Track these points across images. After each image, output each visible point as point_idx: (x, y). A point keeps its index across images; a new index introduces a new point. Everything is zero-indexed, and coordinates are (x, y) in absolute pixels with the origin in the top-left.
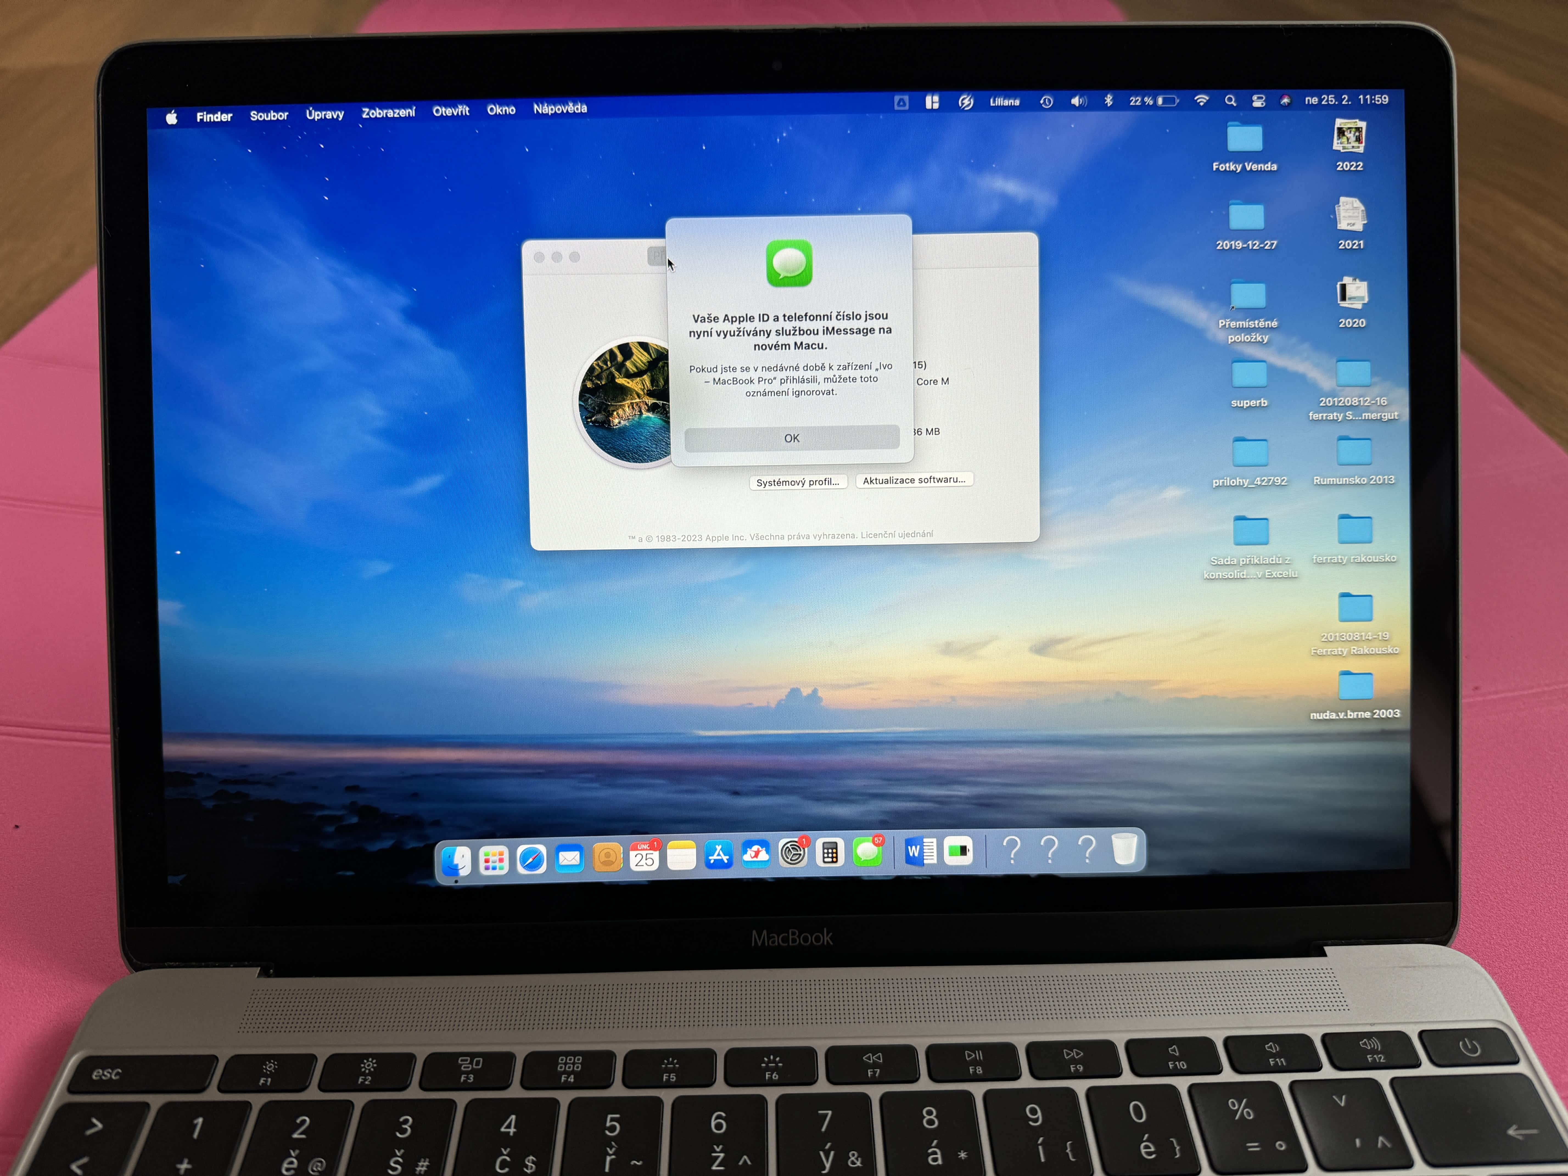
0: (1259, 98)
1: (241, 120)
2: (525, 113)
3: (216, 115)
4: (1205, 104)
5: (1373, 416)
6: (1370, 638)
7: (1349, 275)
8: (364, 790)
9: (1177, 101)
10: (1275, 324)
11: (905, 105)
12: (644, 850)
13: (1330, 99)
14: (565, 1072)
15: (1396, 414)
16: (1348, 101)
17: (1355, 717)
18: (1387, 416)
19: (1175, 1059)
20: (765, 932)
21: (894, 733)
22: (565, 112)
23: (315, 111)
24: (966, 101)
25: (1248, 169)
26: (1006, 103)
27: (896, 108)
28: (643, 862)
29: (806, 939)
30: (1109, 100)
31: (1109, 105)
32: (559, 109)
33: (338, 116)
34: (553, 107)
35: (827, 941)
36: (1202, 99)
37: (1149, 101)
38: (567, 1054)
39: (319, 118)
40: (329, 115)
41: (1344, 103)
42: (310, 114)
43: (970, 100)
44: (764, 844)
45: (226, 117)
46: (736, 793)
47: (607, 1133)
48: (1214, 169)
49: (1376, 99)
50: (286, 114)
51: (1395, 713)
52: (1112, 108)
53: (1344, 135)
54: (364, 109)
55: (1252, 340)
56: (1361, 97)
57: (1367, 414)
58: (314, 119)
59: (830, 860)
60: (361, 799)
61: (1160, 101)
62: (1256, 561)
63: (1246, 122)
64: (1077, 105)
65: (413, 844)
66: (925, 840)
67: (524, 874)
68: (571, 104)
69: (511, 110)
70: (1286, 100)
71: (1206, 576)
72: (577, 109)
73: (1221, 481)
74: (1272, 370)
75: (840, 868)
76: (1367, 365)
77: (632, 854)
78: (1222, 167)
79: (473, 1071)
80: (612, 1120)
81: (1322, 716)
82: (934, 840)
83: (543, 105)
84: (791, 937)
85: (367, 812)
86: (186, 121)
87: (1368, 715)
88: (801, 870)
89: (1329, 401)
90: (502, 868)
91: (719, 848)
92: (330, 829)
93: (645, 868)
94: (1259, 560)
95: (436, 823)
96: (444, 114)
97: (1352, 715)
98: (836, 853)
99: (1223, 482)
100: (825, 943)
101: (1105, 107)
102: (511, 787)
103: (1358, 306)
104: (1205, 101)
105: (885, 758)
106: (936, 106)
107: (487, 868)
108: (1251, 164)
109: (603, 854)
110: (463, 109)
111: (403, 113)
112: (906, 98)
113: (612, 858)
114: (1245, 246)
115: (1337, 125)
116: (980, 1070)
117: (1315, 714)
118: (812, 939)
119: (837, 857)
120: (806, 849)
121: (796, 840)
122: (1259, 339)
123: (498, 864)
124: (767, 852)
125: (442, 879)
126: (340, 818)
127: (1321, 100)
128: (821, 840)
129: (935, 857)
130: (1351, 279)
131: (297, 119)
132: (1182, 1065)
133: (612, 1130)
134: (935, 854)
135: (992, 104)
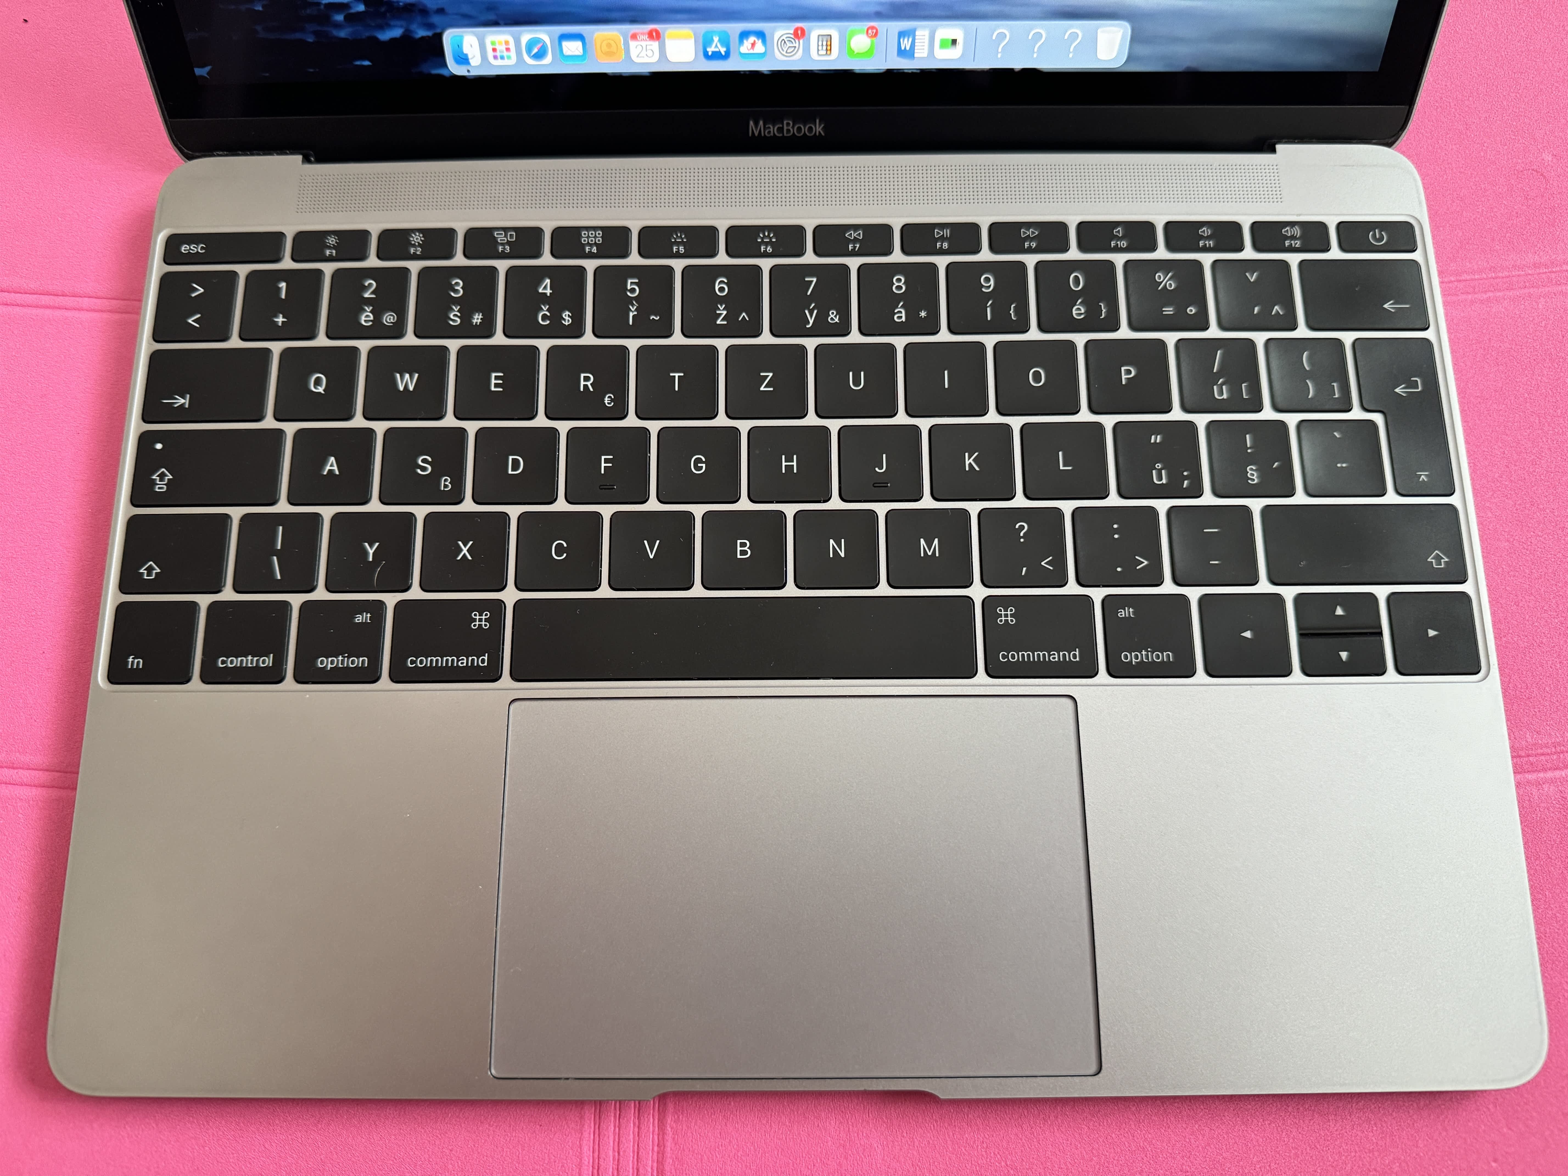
14: (589, 243)
19: (1117, 238)
38: (588, 229)
47: (629, 294)
79: (507, 243)
80: (632, 283)
116: (945, 245)
128: (816, 31)
132: (1123, 244)
133: (633, 291)
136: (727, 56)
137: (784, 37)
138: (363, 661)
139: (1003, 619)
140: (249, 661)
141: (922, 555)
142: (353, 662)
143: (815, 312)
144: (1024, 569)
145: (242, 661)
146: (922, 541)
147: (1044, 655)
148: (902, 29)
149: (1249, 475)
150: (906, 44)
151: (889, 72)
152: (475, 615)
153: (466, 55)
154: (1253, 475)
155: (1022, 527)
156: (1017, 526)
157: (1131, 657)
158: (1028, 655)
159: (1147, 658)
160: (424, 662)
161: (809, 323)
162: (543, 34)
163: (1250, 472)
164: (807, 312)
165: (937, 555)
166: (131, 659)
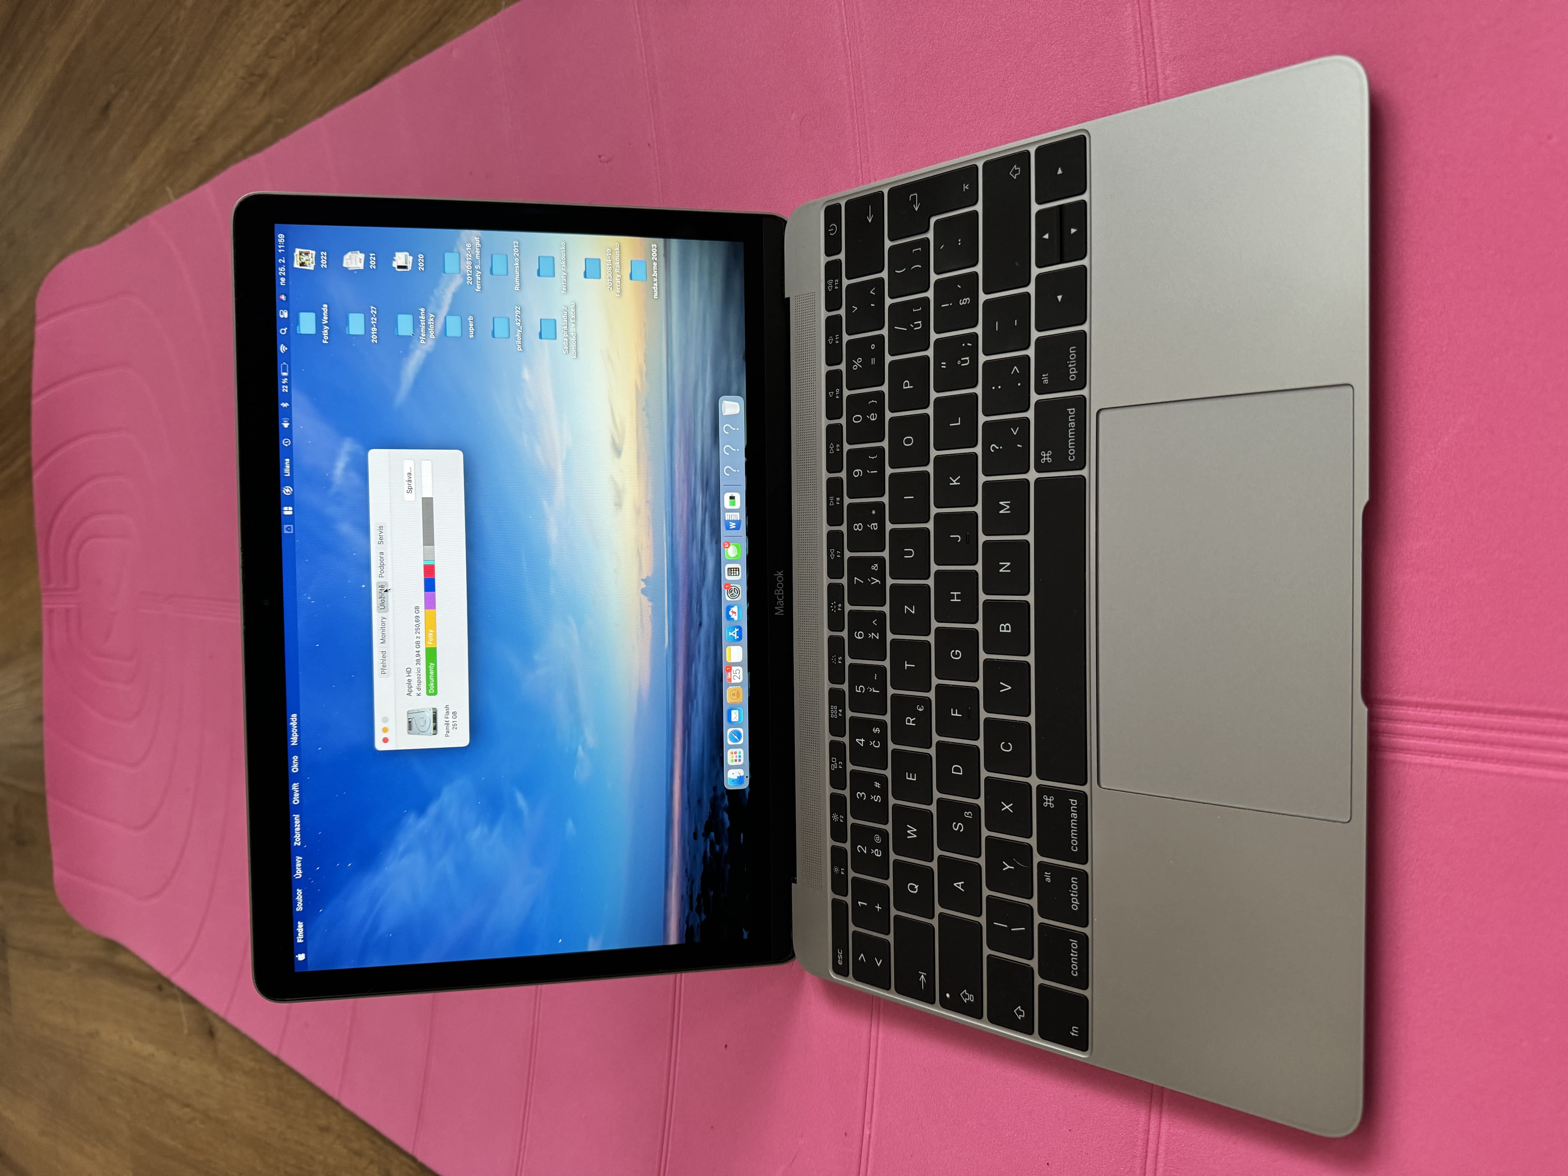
0: (282, 314)
1: (302, 916)
2: (297, 750)
3: (299, 931)
4: (286, 347)
5: (478, 252)
6: (610, 261)
7: (392, 263)
8: (696, 829)
9: (285, 363)
10: (422, 310)
11: (290, 527)
12: (731, 675)
13: (281, 270)
14: (838, 714)
15: (476, 238)
16: (282, 259)
17: (656, 271)
18: (478, 244)
19: (835, 395)
21: (667, 535)
22: (296, 727)
23: (296, 873)
24: (287, 491)
25: (327, 322)
26: (288, 467)
27: (292, 532)
28: (738, 676)
30: (285, 405)
31: (288, 405)
32: (295, 731)
33: (299, 860)
34: (293, 734)
35: (781, 574)
36: (283, 348)
37: (285, 381)
38: (830, 715)
39: (300, 871)
40: (298, 865)
41: (284, 262)
42: (299, 876)
44: (728, 608)
45: (300, 925)
46: (700, 624)
47: (863, 692)
48: (327, 342)
49: (281, 241)
50: (298, 890)
51: (654, 248)
52: (290, 403)
54: (295, 845)
55: (433, 324)
56: (280, 251)
57: (477, 256)
58: (302, 874)
60: (701, 831)
61: (285, 374)
62: (566, 327)
63: (297, 323)
64: (288, 424)
65: (726, 802)
66: (727, 519)
67: (744, 740)
68: (291, 724)
69: (295, 758)
70: (283, 297)
71: (575, 357)
72: (294, 720)
73: (518, 346)
74: (450, 313)
75: (742, 567)
76: (447, 255)
77: (733, 681)
78: (326, 337)
79: (838, 762)
80: (858, 689)
81: (656, 291)
82: (726, 514)
83: (292, 740)
84: (779, 594)
85: (708, 828)
86: (303, 948)
87: (655, 264)
88: (743, 588)
89: (469, 279)
90: (740, 753)
91: (730, 634)
92: (718, 847)
93: (741, 674)
94: (565, 325)
95: (715, 789)
96: (298, 797)
97: (655, 274)
99: (519, 345)
100: (782, 575)
101: (290, 407)
102: (696, 750)
103: (410, 259)
105: (681, 540)
106: (291, 508)
108: (323, 320)
109: (733, 697)
110: (295, 787)
111: (297, 822)
112: (286, 526)
114: (374, 326)
115: (298, 267)
116: (838, 499)
117: (655, 296)
118: (780, 582)
120: (731, 585)
121: (726, 591)
122: (432, 320)
123: (738, 755)
124: (733, 606)
125: (745, 785)
126: (711, 842)
127: (283, 276)
128: (727, 577)
129: (736, 513)
130: (394, 262)
131: (301, 883)
132: (838, 390)
133: (862, 689)
134: (734, 513)
135: (289, 475)
136: (740, 628)
137: (729, 595)
138: (1074, 880)
139: (1048, 459)
140: (1074, 955)
141: (1009, 512)
142: (1075, 887)
143: (872, 578)
144: (1018, 446)
145: (1074, 960)
146: (1001, 512)
147: (1071, 431)
149: (965, 304)
150: (733, 525)
151: (747, 534)
152: (1046, 804)
153: (738, 777)
154: (965, 301)
155: (994, 448)
156: (993, 451)
157: (1073, 373)
158: (1071, 442)
159: (1073, 363)
160: (1074, 842)
161: (878, 582)
162: (728, 732)
163: (963, 303)
164: (872, 584)
165: (1009, 502)
166: (1073, 1034)
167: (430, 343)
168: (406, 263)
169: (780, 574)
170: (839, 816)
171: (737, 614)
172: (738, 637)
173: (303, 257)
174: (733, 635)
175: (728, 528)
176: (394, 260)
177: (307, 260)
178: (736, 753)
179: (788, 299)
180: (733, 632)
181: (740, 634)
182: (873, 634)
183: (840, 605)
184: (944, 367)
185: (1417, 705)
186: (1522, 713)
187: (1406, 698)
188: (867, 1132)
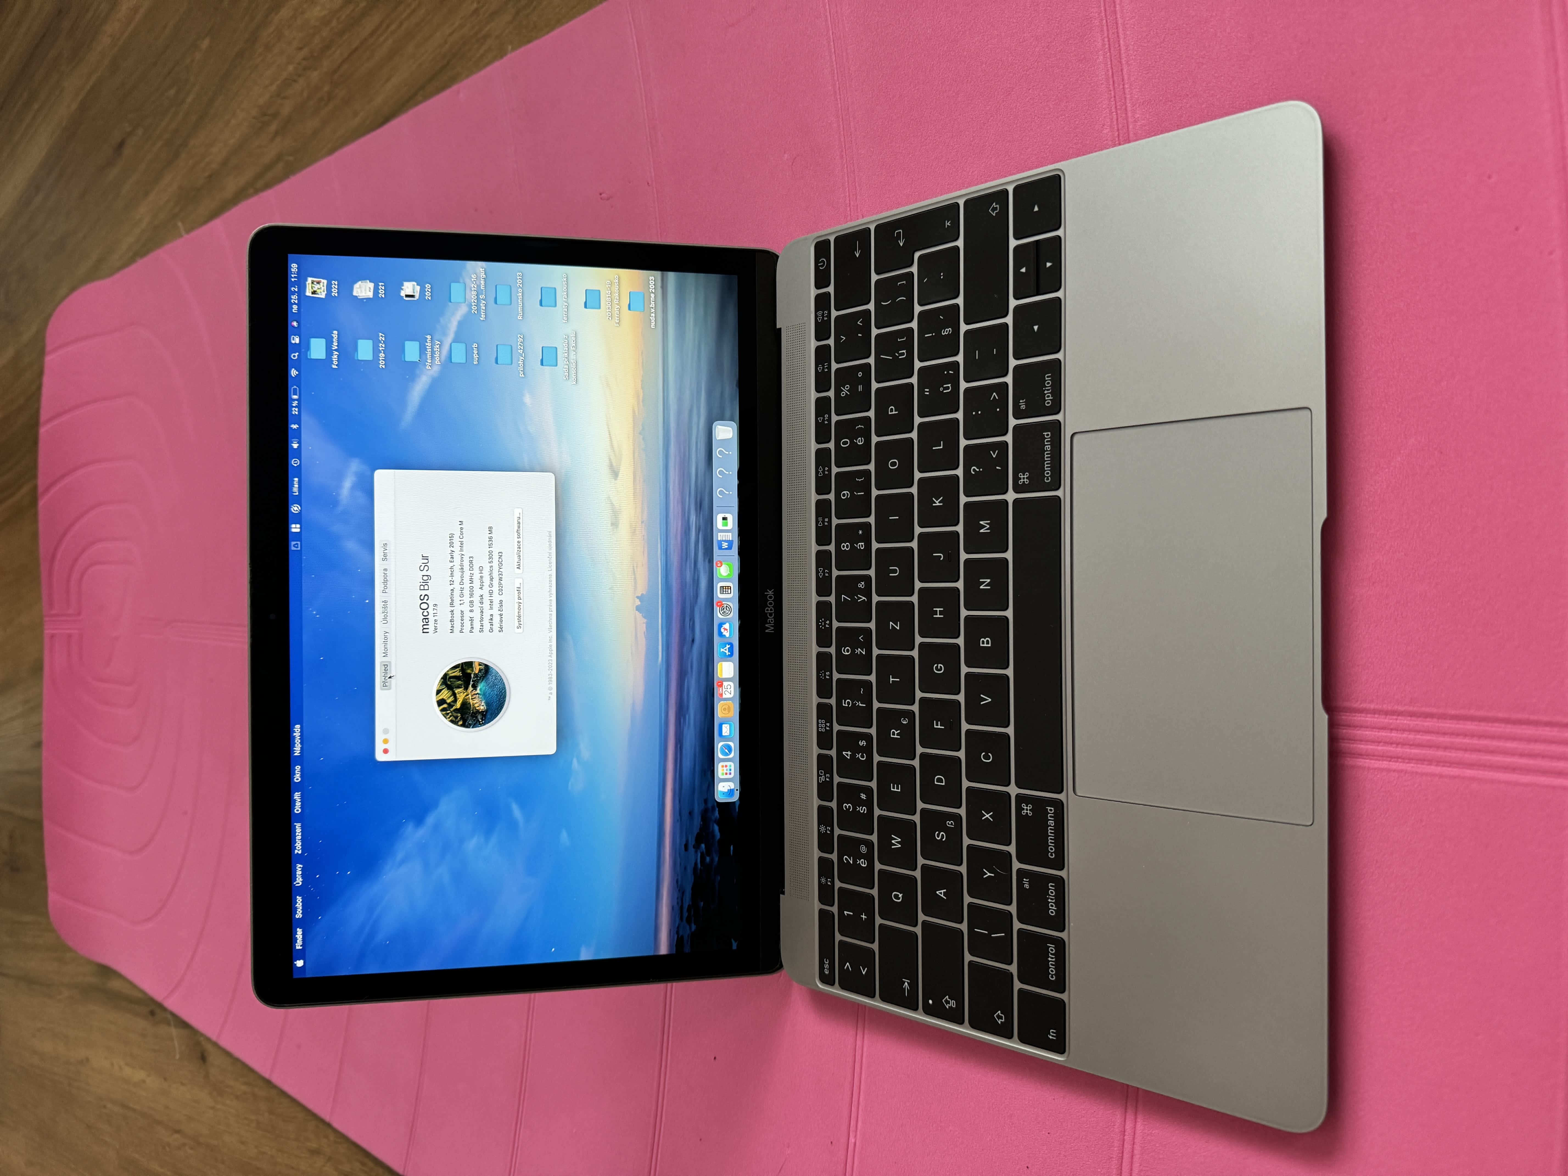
0: (293, 340)
1: (302, 923)
2: (300, 760)
3: (298, 938)
4: (297, 371)
5: (483, 282)
6: (610, 292)
7: (400, 292)
8: (687, 841)
9: (295, 387)
10: (429, 337)
11: (297, 544)
12: (722, 690)
13: (294, 298)
14: (825, 728)
15: (481, 269)
16: (295, 287)
17: (654, 303)
18: (483, 275)
19: (824, 420)
20: (766, 625)
21: (661, 554)
22: (299, 738)
23: (296, 880)
24: (295, 509)
25: (336, 347)
26: (296, 486)
27: (299, 549)
29: (771, 604)
30: (295, 426)
31: (298, 427)
32: (298, 741)
33: (300, 867)
34: (296, 744)
36: (293, 372)
37: (295, 404)
38: (818, 727)
39: (301, 878)
40: (299, 872)
41: (296, 290)
42: (299, 883)
43: (294, 506)
44: (720, 626)
45: (299, 932)
46: (693, 641)
47: (850, 706)
48: (337, 367)
49: (294, 271)
50: (298, 897)
51: (652, 280)
52: (299, 424)
53: (316, 291)
54: (296, 853)
55: (439, 350)
56: (293, 280)
57: (482, 287)
58: (302, 881)
59: (729, 590)
60: (692, 842)
61: (295, 397)
62: (566, 354)
63: (308, 348)
64: (298, 445)
65: (717, 814)
66: (719, 539)
67: (735, 754)
68: (295, 734)
69: (298, 768)
70: (295, 324)
71: (574, 383)
72: (298, 730)
73: (520, 372)
74: (456, 340)
75: (734, 586)
76: (453, 285)
77: (724, 696)
78: (335, 363)
79: (825, 775)
80: (845, 704)
81: (653, 321)
82: (719, 534)
83: (295, 750)
84: (769, 612)
85: (699, 839)
86: (302, 955)
87: (653, 295)
88: (734, 606)
89: (474, 308)
90: (730, 766)
91: (722, 650)
92: (708, 859)
93: (732, 689)
94: (566, 353)
95: (706, 801)
96: (300, 807)
97: (653, 305)
98: (726, 587)
99: (521, 371)
100: (773, 593)
101: (299, 429)
102: (687, 763)
103: (418, 288)
104: (295, 371)
105: (675, 559)
106: (298, 526)
107: (730, 774)
108: (333, 346)
109: (724, 712)
110: (297, 796)
111: (298, 830)
112: (293, 543)
113: (727, 707)
114: (382, 352)
115: (310, 295)
116: (826, 520)
117: (652, 326)
118: (771, 601)
119: (728, 587)
120: (724, 603)
121: (718, 608)
122: (438, 346)
123: (728, 768)
124: (725, 624)
125: (736, 798)
126: (702, 853)
127: (295, 303)
128: (719, 595)
129: (728, 534)
130: (402, 291)
131: (301, 891)
132: (826, 416)
133: (848, 703)
134: (727, 534)
135: (297, 494)
136: (731, 645)
137: (721, 612)
138: (1052, 886)
139: (1025, 480)
140: (1051, 959)
141: (989, 531)
142: (1052, 893)
143: (859, 596)
144: (997, 468)
145: (1052, 965)
146: (982, 531)
147: (1047, 454)
148: (717, 547)
149: (947, 334)
150: (725, 545)
151: (739, 554)
152: (1024, 812)
153: (728, 790)
154: (947, 331)
155: (974, 470)
156: (973, 473)
157: (1049, 399)
158: (1047, 464)
159: (1048, 390)
160: (1052, 848)
161: (865, 600)
162: (719, 745)
163: (945, 333)
164: (859, 601)
165: (989, 522)
166: (1051, 1037)
167: (436, 369)
168: (414, 293)
169: (770, 593)
170: (826, 828)
171: (728, 630)
172: (729, 653)
173: (314, 286)
174: (725, 651)
175: (720, 548)
176: (402, 289)
177: (319, 289)
178: (726, 766)
179: (781, 328)
180: (725, 649)
181: (731, 650)
182: (859, 649)
183: (828, 622)
184: (928, 393)
185: (1374, 712)
186: (1472, 719)
187: (1364, 705)
188: (852, 1140)
